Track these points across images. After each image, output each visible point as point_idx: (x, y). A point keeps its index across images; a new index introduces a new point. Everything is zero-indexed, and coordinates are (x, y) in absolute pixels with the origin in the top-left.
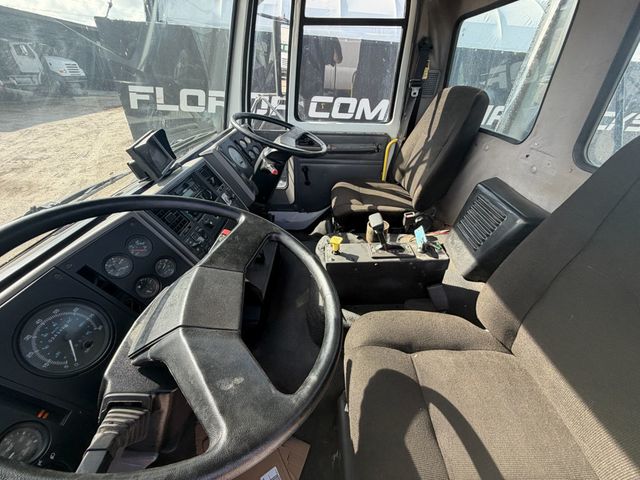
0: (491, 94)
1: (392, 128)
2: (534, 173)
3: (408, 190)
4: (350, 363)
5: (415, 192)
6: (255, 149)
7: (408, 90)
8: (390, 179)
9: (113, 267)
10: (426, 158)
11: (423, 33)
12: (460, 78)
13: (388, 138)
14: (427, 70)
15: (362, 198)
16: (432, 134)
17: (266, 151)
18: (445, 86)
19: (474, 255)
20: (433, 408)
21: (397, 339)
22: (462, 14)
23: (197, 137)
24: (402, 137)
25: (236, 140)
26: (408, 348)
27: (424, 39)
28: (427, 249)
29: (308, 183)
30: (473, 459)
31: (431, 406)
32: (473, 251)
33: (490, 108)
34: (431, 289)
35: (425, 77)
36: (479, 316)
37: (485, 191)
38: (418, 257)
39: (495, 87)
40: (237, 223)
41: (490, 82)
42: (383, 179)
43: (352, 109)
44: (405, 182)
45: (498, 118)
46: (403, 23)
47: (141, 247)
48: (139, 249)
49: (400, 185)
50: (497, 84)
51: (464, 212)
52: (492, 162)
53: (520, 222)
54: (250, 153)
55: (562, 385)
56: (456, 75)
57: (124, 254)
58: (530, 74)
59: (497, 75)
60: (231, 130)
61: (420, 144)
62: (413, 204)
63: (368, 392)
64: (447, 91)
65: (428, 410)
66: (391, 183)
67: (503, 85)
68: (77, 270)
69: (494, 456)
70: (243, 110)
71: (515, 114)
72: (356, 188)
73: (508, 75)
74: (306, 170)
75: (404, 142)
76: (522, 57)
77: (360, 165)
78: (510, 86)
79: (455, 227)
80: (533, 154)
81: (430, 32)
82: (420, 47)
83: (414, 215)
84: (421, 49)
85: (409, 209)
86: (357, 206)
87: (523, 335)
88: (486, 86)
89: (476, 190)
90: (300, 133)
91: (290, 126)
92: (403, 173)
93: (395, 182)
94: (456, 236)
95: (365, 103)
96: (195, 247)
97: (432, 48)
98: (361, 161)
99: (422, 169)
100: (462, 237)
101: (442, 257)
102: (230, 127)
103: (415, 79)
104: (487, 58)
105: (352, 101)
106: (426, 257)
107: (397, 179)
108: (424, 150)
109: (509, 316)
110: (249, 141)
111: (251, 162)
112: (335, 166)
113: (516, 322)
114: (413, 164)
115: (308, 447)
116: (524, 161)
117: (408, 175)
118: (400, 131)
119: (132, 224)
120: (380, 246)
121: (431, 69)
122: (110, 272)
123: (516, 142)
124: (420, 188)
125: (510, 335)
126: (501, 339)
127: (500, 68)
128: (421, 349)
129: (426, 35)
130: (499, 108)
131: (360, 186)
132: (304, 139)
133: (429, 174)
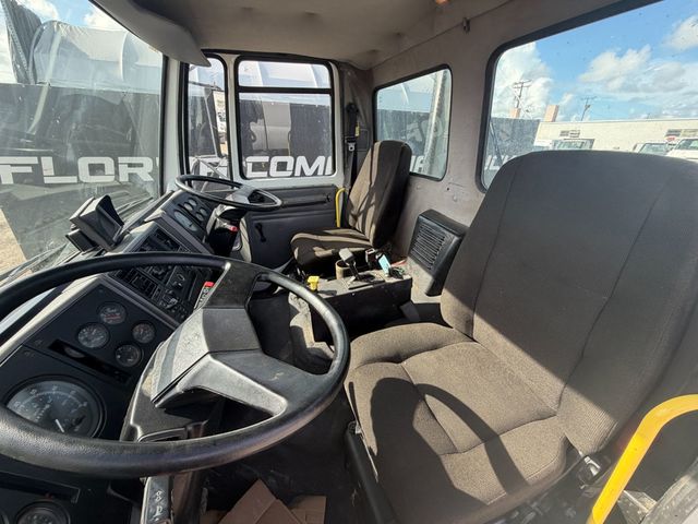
0: (412, 146)
1: (338, 179)
2: (456, 201)
3: (364, 233)
4: (351, 385)
5: (370, 231)
6: (202, 211)
7: (345, 146)
8: (345, 224)
9: (87, 340)
10: (373, 201)
11: (348, 100)
12: (386, 133)
13: (335, 189)
14: (357, 129)
15: (323, 245)
16: (373, 180)
17: (218, 211)
18: (375, 141)
19: (430, 273)
20: (428, 398)
21: (386, 354)
22: (376, 85)
23: (131, 205)
24: (348, 185)
25: (179, 204)
26: (397, 358)
27: (350, 104)
28: (393, 273)
29: (263, 240)
30: (465, 422)
31: (427, 396)
32: (428, 270)
33: (413, 157)
34: (403, 307)
35: (357, 135)
36: (445, 319)
37: (426, 220)
38: (387, 281)
39: (413, 140)
40: (223, 270)
41: (409, 136)
42: (338, 225)
43: (290, 167)
44: (359, 225)
45: (421, 166)
46: (330, 91)
47: (113, 315)
48: (112, 316)
49: (355, 229)
50: (414, 138)
51: (414, 241)
52: (425, 198)
53: (456, 238)
54: (198, 216)
55: (509, 345)
56: (382, 132)
57: (97, 323)
58: (436, 130)
59: (412, 131)
60: (170, 194)
61: (366, 190)
62: (371, 243)
63: (374, 401)
64: (377, 145)
65: (424, 400)
66: (345, 228)
67: (419, 139)
68: (48, 345)
69: (480, 415)
70: (182, 173)
71: (432, 160)
72: (315, 237)
73: (421, 131)
74: (259, 227)
75: (350, 191)
76: (427, 116)
77: (314, 215)
78: (424, 139)
79: (410, 254)
80: (451, 186)
81: (354, 100)
82: (348, 111)
83: (374, 251)
84: (350, 113)
85: (368, 247)
86: (320, 252)
87: (477, 320)
88: (406, 139)
89: (418, 221)
90: (250, 191)
91: (239, 185)
92: (355, 218)
93: (350, 227)
94: (412, 261)
95: (302, 160)
96: (170, 309)
97: (358, 111)
98: (315, 212)
99: (371, 210)
100: (417, 261)
101: (406, 277)
102: (168, 192)
103: (349, 136)
104: (402, 118)
105: (289, 160)
106: (393, 280)
107: (351, 223)
108: (370, 195)
109: (465, 309)
110: (194, 204)
111: (201, 225)
112: (290, 219)
113: (471, 312)
114: (362, 209)
115: (324, 498)
116: (447, 193)
117: (360, 219)
118: (345, 181)
119: (101, 291)
120: (353, 278)
121: (361, 127)
122: (85, 344)
123: (438, 180)
124: (374, 227)
125: (470, 324)
126: (464, 331)
127: (414, 125)
128: (408, 356)
129: (351, 101)
130: (421, 158)
131: (318, 235)
132: (255, 196)
133: (379, 214)
